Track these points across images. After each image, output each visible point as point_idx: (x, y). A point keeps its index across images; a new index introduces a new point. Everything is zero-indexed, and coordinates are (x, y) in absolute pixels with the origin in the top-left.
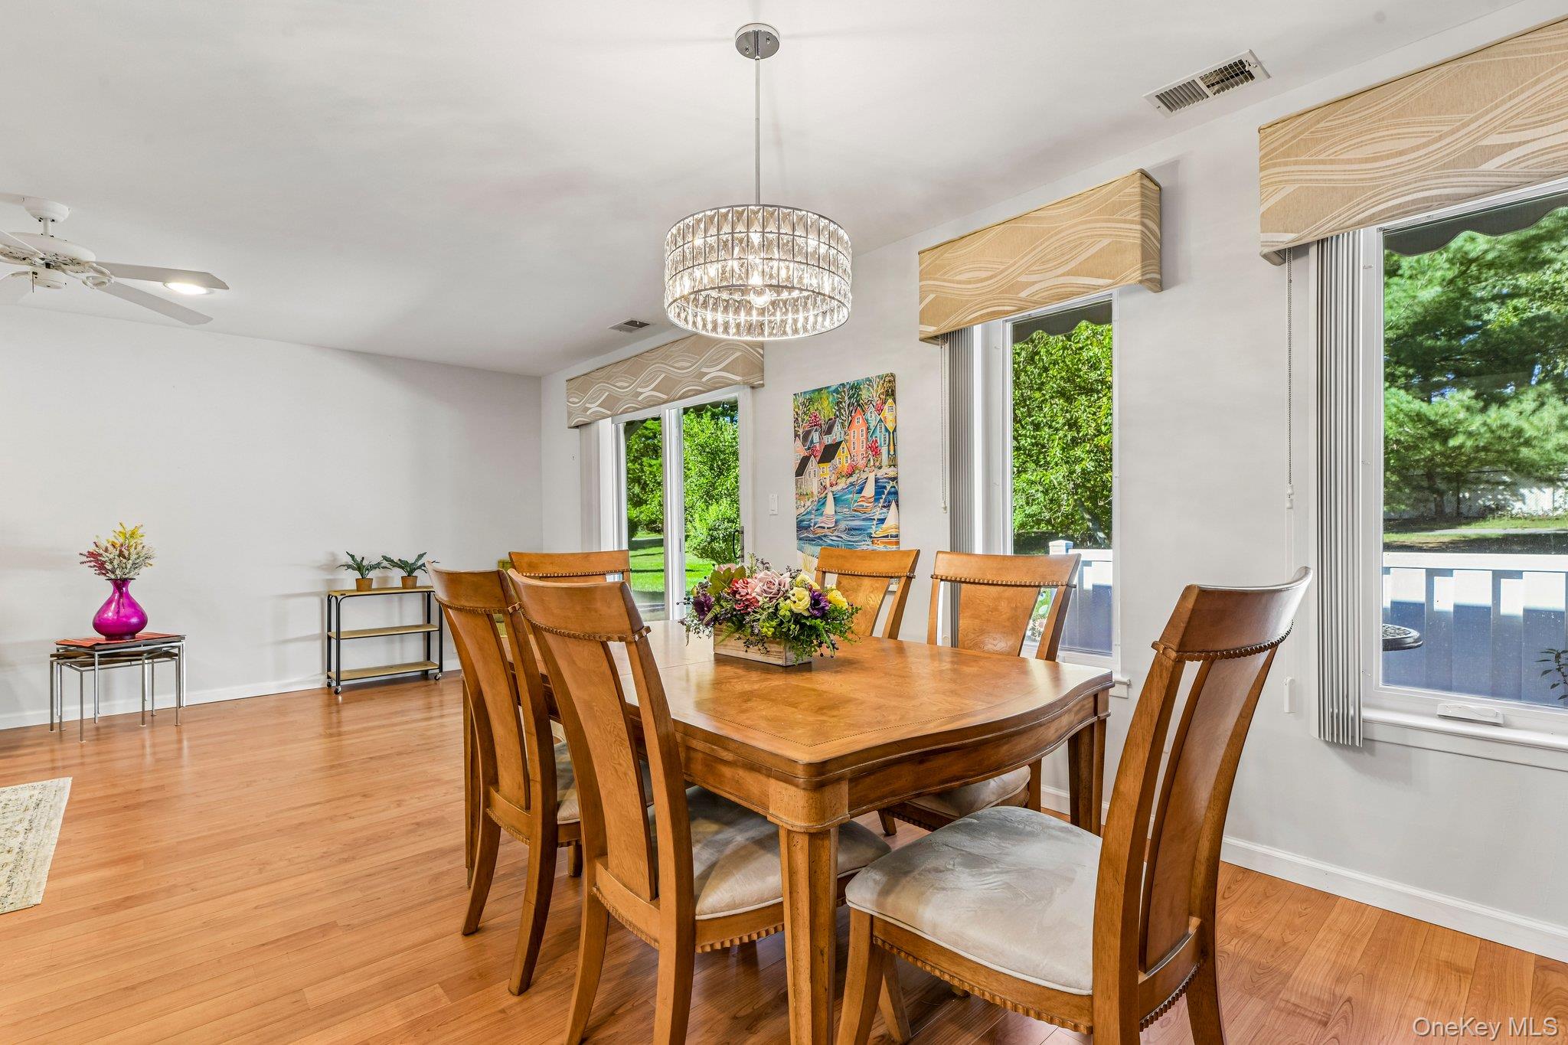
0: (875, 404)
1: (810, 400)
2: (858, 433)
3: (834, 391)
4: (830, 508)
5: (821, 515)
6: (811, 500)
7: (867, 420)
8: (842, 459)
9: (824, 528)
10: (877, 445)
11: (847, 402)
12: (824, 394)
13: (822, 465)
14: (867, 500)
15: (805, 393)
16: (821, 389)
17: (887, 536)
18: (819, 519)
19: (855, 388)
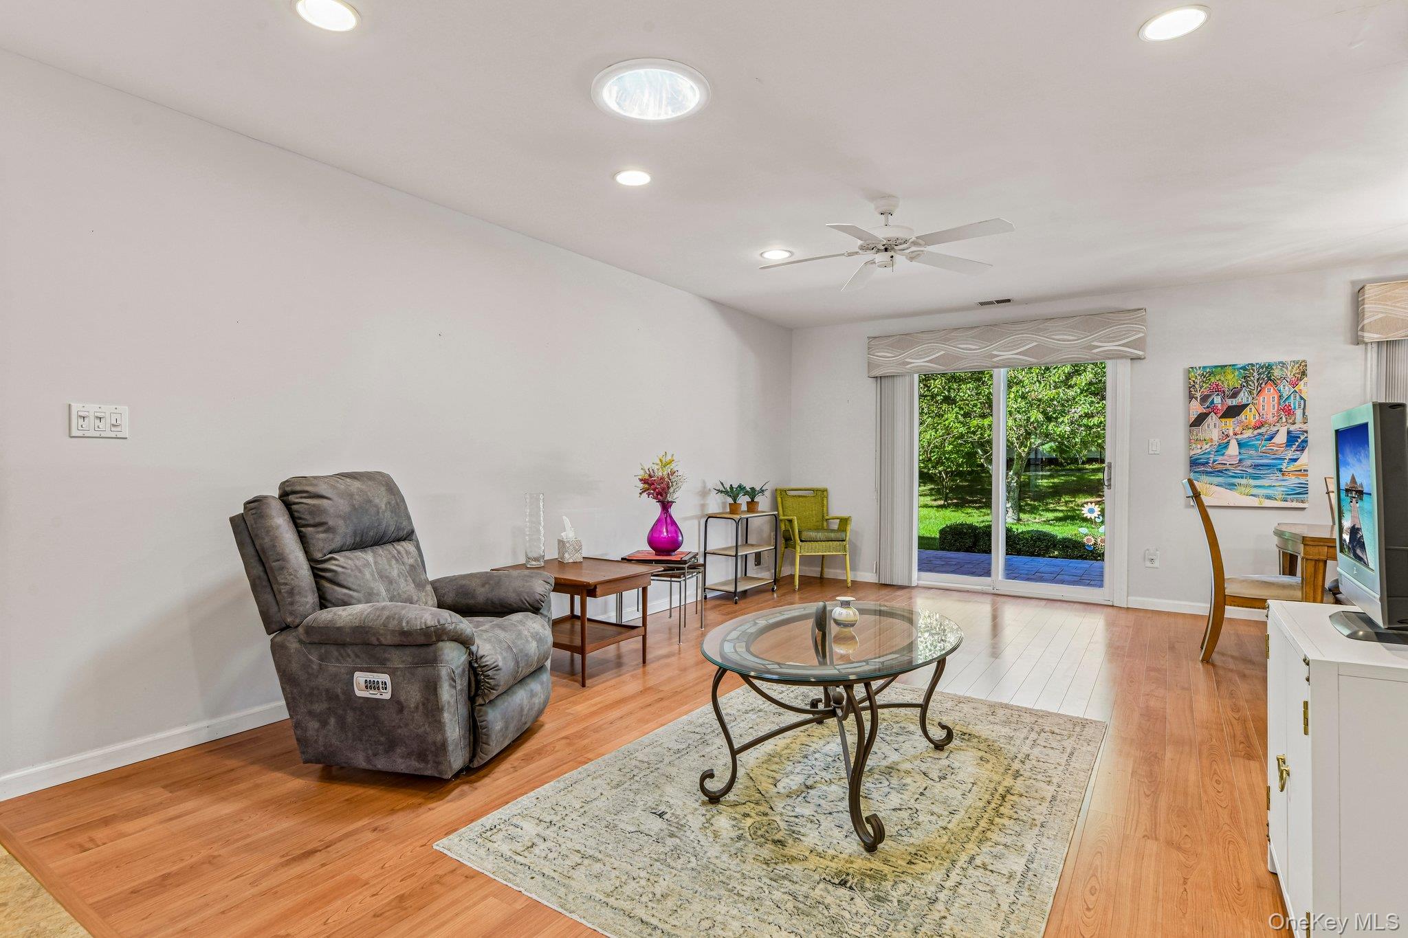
0: (1289, 380)
1: (1211, 373)
2: (1269, 398)
3: (1241, 368)
4: (1233, 449)
5: (1223, 455)
6: (1210, 444)
7: (1280, 391)
8: (1249, 416)
9: (1226, 464)
10: (1290, 408)
11: (1257, 377)
12: (1229, 370)
13: (1223, 420)
14: (1279, 445)
15: (1204, 367)
16: (1226, 366)
17: (1301, 471)
18: (1220, 458)
19: (1269, 367)
